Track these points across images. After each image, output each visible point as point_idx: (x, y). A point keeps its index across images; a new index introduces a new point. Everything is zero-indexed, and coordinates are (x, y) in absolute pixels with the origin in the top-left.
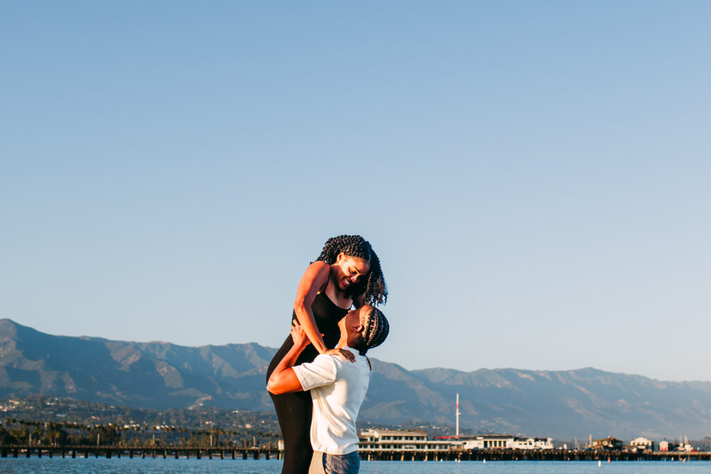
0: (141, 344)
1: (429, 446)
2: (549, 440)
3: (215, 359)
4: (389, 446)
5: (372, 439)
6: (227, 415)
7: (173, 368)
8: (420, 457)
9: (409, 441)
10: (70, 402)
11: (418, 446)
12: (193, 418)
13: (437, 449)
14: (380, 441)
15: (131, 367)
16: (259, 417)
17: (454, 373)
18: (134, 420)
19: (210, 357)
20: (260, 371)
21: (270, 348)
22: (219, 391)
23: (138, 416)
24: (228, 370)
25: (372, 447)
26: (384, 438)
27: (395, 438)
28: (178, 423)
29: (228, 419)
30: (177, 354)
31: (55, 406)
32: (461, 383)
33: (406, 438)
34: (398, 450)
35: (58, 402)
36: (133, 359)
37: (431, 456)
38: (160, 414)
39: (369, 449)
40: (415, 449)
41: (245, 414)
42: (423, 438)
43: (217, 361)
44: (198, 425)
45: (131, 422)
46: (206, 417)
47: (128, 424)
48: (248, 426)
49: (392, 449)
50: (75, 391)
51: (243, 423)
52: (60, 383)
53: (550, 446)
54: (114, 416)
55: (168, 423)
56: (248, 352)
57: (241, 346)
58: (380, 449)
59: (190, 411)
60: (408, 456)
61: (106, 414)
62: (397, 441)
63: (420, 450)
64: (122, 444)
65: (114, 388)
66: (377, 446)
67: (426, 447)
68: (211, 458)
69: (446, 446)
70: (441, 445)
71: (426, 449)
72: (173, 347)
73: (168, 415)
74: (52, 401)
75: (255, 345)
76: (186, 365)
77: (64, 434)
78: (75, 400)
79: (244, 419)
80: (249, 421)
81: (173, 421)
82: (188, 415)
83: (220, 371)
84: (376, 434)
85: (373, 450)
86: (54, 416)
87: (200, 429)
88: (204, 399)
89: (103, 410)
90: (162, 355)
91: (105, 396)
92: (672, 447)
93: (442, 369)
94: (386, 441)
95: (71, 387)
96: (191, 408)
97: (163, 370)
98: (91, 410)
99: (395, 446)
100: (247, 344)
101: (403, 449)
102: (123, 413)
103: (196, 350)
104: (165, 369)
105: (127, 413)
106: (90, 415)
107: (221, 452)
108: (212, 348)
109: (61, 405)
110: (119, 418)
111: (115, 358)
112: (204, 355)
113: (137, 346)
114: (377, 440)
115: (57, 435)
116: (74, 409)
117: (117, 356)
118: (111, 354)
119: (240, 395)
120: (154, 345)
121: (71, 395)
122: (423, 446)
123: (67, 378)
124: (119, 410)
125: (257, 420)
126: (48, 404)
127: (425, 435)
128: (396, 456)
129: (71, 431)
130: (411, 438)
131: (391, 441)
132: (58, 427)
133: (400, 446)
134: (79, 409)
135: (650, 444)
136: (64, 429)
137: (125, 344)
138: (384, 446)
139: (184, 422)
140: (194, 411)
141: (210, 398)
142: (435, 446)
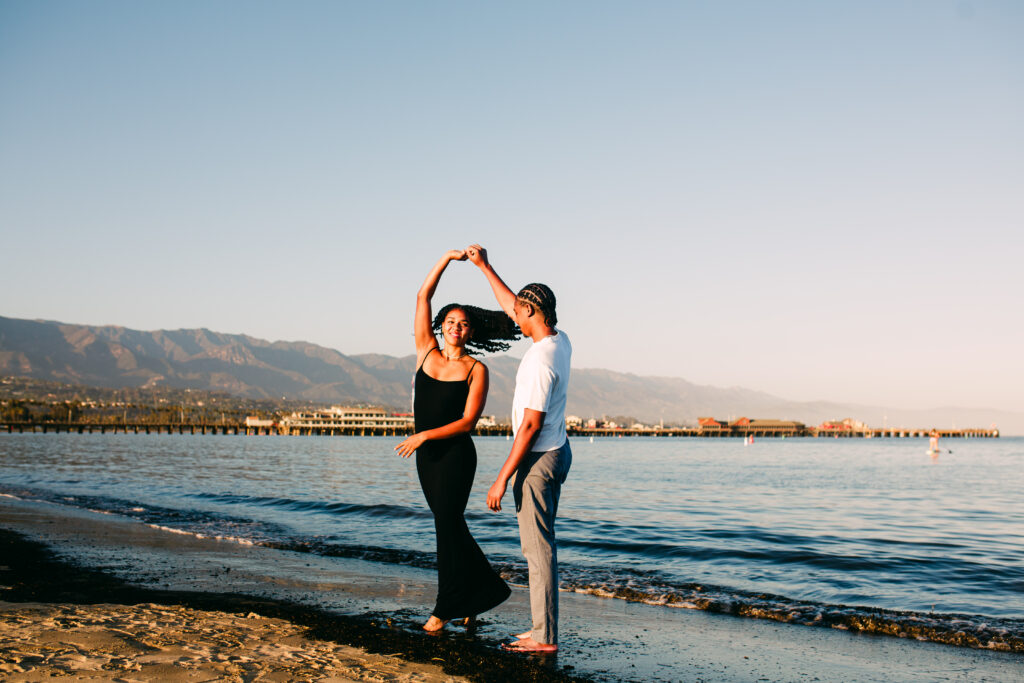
0: (95, 328)
1: (388, 423)
2: (493, 417)
3: (167, 342)
4: (351, 423)
5: (335, 416)
6: (180, 394)
7: (127, 351)
8: (379, 432)
9: (369, 418)
10: (27, 381)
11: (377, 422)
12: (147, 396)
13: (395, 426)
14: (343, 418)
15: (86, 349)
16: (210, 396)
17: (387, 358)
18: (90, 397)
19: (162, 340)
20: (210, 354)
21: (218, 333)
22: (171, 372)
23: (94, 394)
24: (180, 355)
25: (335, 423)
26: (346, 415)
27: (357, 415)
28: (133, 400)
29: (180, 397)
30: (130, 338)
31: (11, 384)
32: (393, 368)
33: (367, 415)
34: (359, 426)
35: (14, 381)
36: (87, 342)
37: (389, 432)
38: (116, 392)
39: (332, 425)
40: (374, 425)
41: (197, 393)
42: (382, 415)
43: (169, 345)
44: (153, 402)
45: (88, 399)
46: (160, 395)
47: (85, 401)
48: (200, 404)
49: (354, 425)
50: (30, 370)
51: (195, 401)
52: (16, 362)
53: (493, 424)
54: (70, 394)
55: (124, 401)
56: (198, 336)
57: (192, 331)
58: (343, 425)
59: (144, 390)
60: (368, 432)
61: (62, 392)
62: (359, 418)
63: (379, 426)
64: (83, 420)
65: (69, 368)
66: (340, 422)
67: (385, 423)
68: (192, 433)
69: (403, 423)
70: (398, 422)
71: (385, 426)
72: (127, 331)
73: (123, 393)
74: (8, 379)
75: (206, 331)
76: (139, 347)
77: (27, 411)
78: (31, 379)
79: (197, 397)
80: (201, 399)
81: (129, 399)
82: (141, 393)
83: (172, 353)
84: (339, 412)
85: (337, 426)
86: (10, 393)
87: (156, 406)
88: (156, 379)
89: (60, 388)
90: (117, 338)
91: (60, 375)
92: (599, 425)
93: (376, 355)
94: (348, 418)
95: (27, 367)
96: (144, 387)
97: (117, 352)
98: (48, 388)
99: (357, 422)
100: (198, 330)
101: (364, 425)
102: (80, 392)
103: (148, 335)
104: (119, 351)
105: (84, 392)
106: (47, 393)
107: (192, 428)
108: (165, 333)
109: (18, 383)
110: (76, 396)
111: (69, 341)
112: (157, 339)
113: (91, 330)
114: (339, 417)
115: (21, 412)
116: (30, 388)
117: (71, 339)
118: (66, 337)
119: (191, 376)
120: (108, 329)
121: (26, 374)
122: (382, 422)
123: (22, 358)
124: (75, 389)
125: (209, 398)
126: (4, 382)
127: (384, 412)
128: (357, 432)
129: (31, 407)
130: (371, 415)
131: (353, 418)
132: (21, 404)
133: (361, 422)
134: (34, 388)
135: (580, 422)
136: (26, 405)
137: (80, 328)
138: (346, 422)
139: (139, 400)
140: (148, 390)
141: (162, 378)
142: (392, 422)
